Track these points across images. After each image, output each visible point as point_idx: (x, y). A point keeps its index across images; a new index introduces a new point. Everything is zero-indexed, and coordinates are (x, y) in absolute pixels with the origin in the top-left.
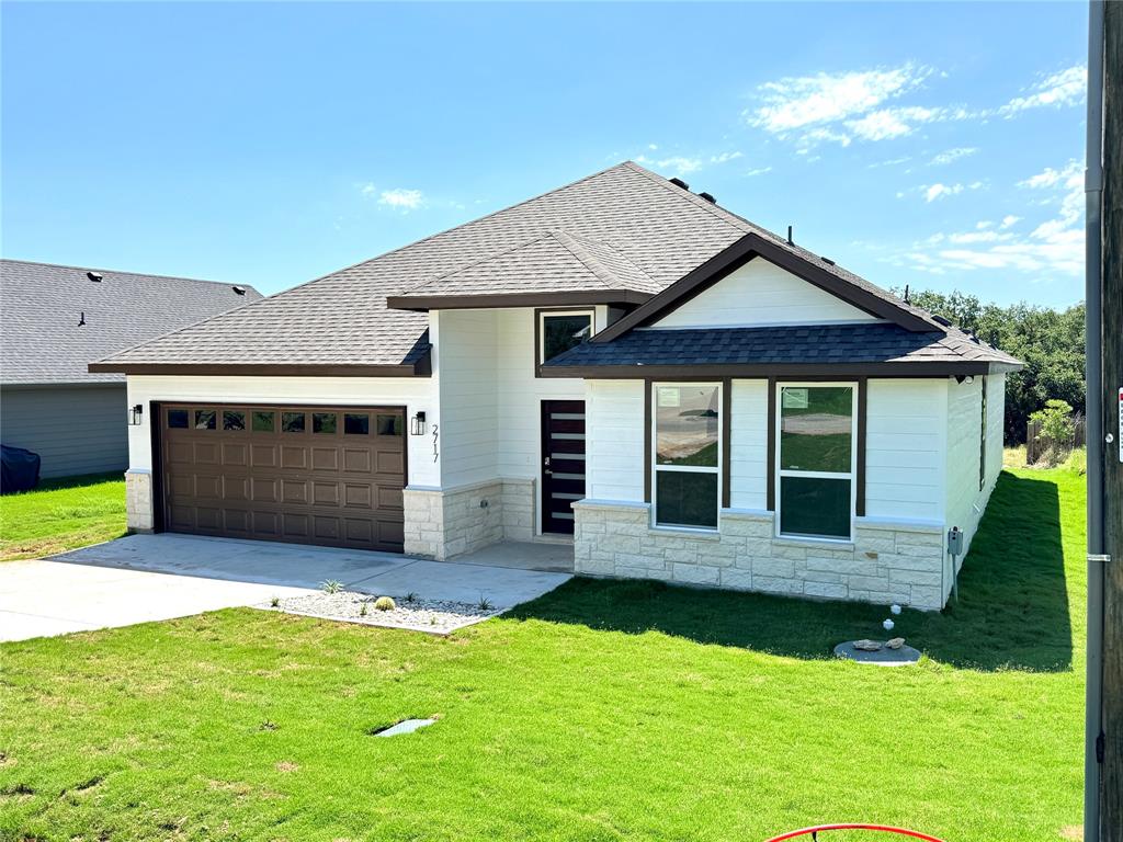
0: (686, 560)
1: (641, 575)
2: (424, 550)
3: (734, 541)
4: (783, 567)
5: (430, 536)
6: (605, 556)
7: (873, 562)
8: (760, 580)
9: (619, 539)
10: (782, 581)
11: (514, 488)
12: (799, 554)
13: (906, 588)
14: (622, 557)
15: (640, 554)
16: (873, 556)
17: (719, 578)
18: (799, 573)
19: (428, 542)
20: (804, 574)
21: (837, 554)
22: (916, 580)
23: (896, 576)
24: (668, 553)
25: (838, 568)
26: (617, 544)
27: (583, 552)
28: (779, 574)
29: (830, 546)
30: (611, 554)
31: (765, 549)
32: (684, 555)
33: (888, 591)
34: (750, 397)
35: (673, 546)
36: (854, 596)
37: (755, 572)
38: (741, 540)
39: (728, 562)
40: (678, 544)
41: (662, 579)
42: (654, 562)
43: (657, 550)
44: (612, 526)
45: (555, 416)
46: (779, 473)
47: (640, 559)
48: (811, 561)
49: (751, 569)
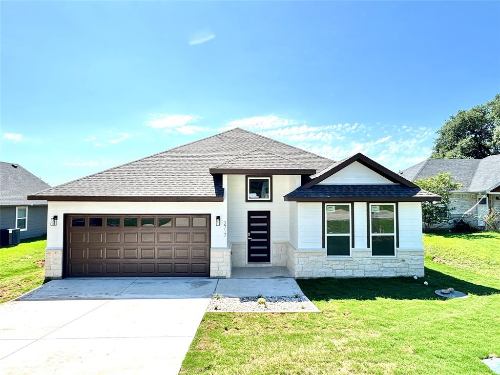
0: (341, 268)
1: (323, 276)
2: (221, 275)
3: (358, 260)
4: (376, 267)
5: (223, 268)
6: (308, 270)
7: (404, 263)
8: (367, 273)
9: (314, 263)
10: (375, 272)
11: (237, 246)
12: (380, 262)
13: (414, 270)
14: (316, 269)
15: (323, 268)
16: (404, 261)
17: (353, 274)
18: (380, 269)
19: (222, 271)
20: (382, 269)
21: (393, 261)
22: (417, 267)
23: (411, 267)
24: (333, 266)
25: (393, 266)
26: (313, 264)
27: (299, 269)
28: (374, 270)
29: (390, 259)
30: (311, 269)
31: (369, 262)
32: (340, 267)
33: (409, 272)
34: (360, 208)
35: (336, 263)
36: (398, 275)
37: (366, 270)
38: (361, 259)
39: (356, 267)
40: (338, 262)
41: (332, 276)
42: (328, 270)
43: (330, 266)
44: (311, 258)
45: (252, 217)
46: (371, 235)
47: (323, 270)
48: (384, 264)
49: (364, 269)
